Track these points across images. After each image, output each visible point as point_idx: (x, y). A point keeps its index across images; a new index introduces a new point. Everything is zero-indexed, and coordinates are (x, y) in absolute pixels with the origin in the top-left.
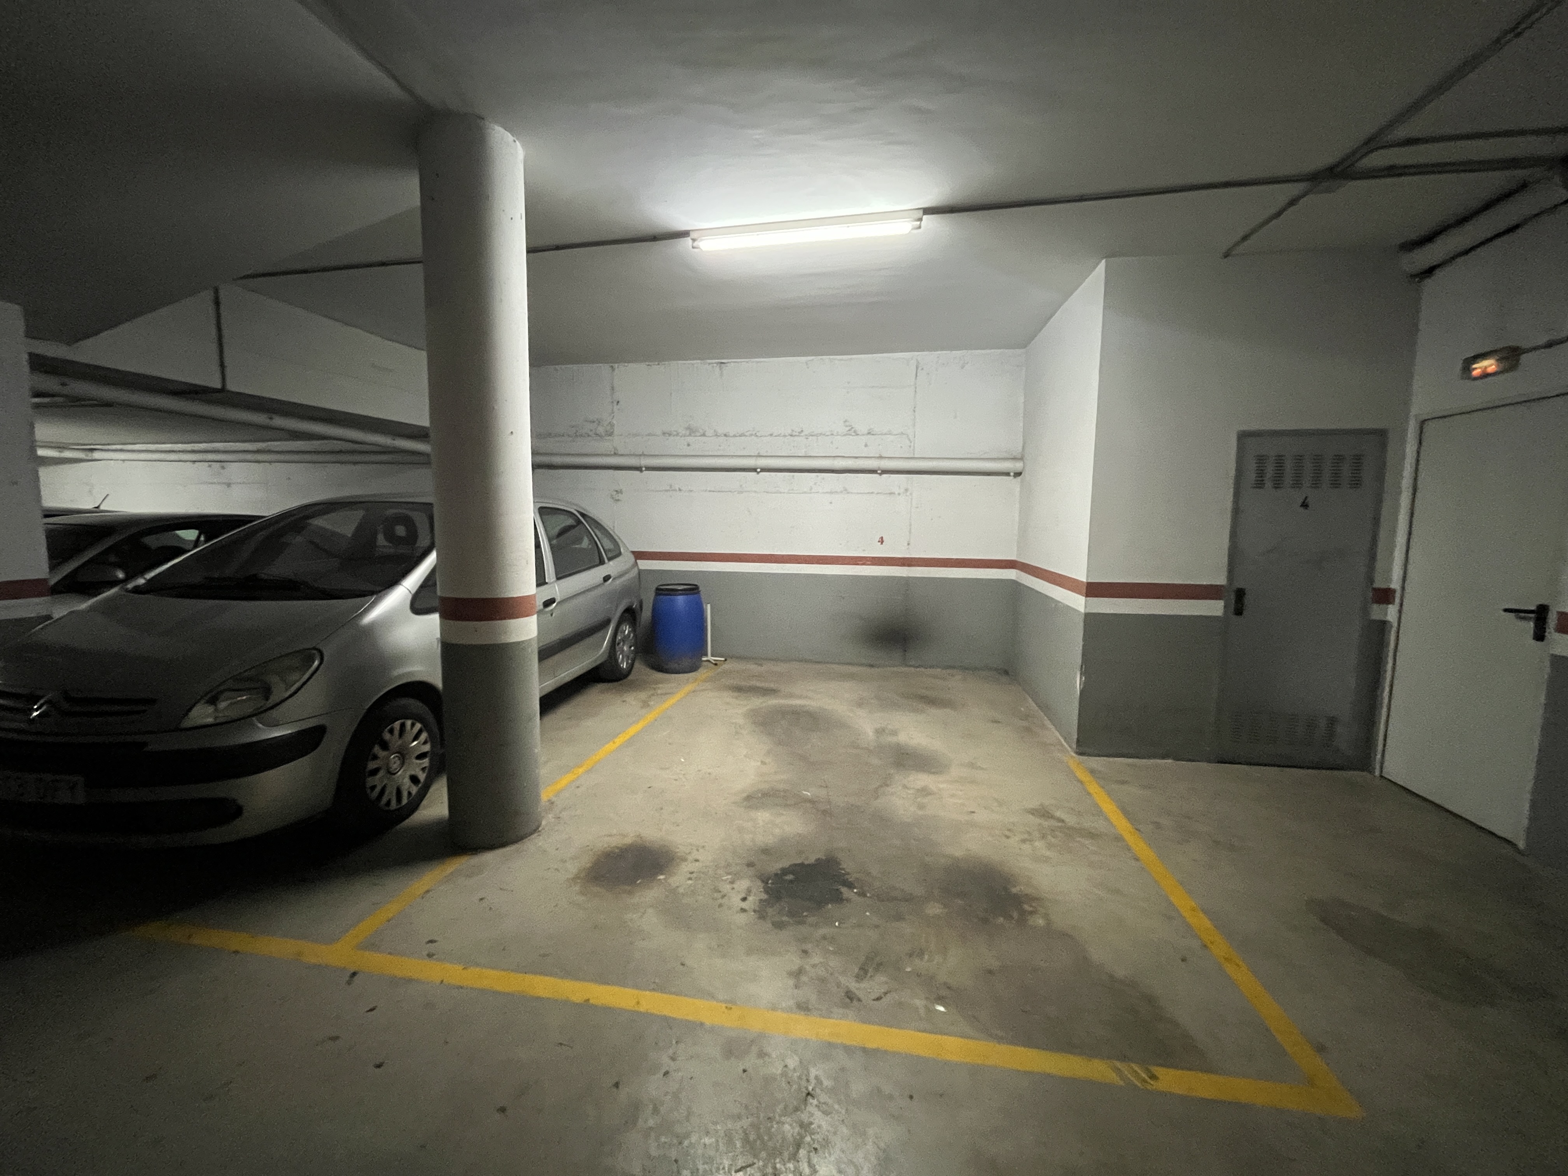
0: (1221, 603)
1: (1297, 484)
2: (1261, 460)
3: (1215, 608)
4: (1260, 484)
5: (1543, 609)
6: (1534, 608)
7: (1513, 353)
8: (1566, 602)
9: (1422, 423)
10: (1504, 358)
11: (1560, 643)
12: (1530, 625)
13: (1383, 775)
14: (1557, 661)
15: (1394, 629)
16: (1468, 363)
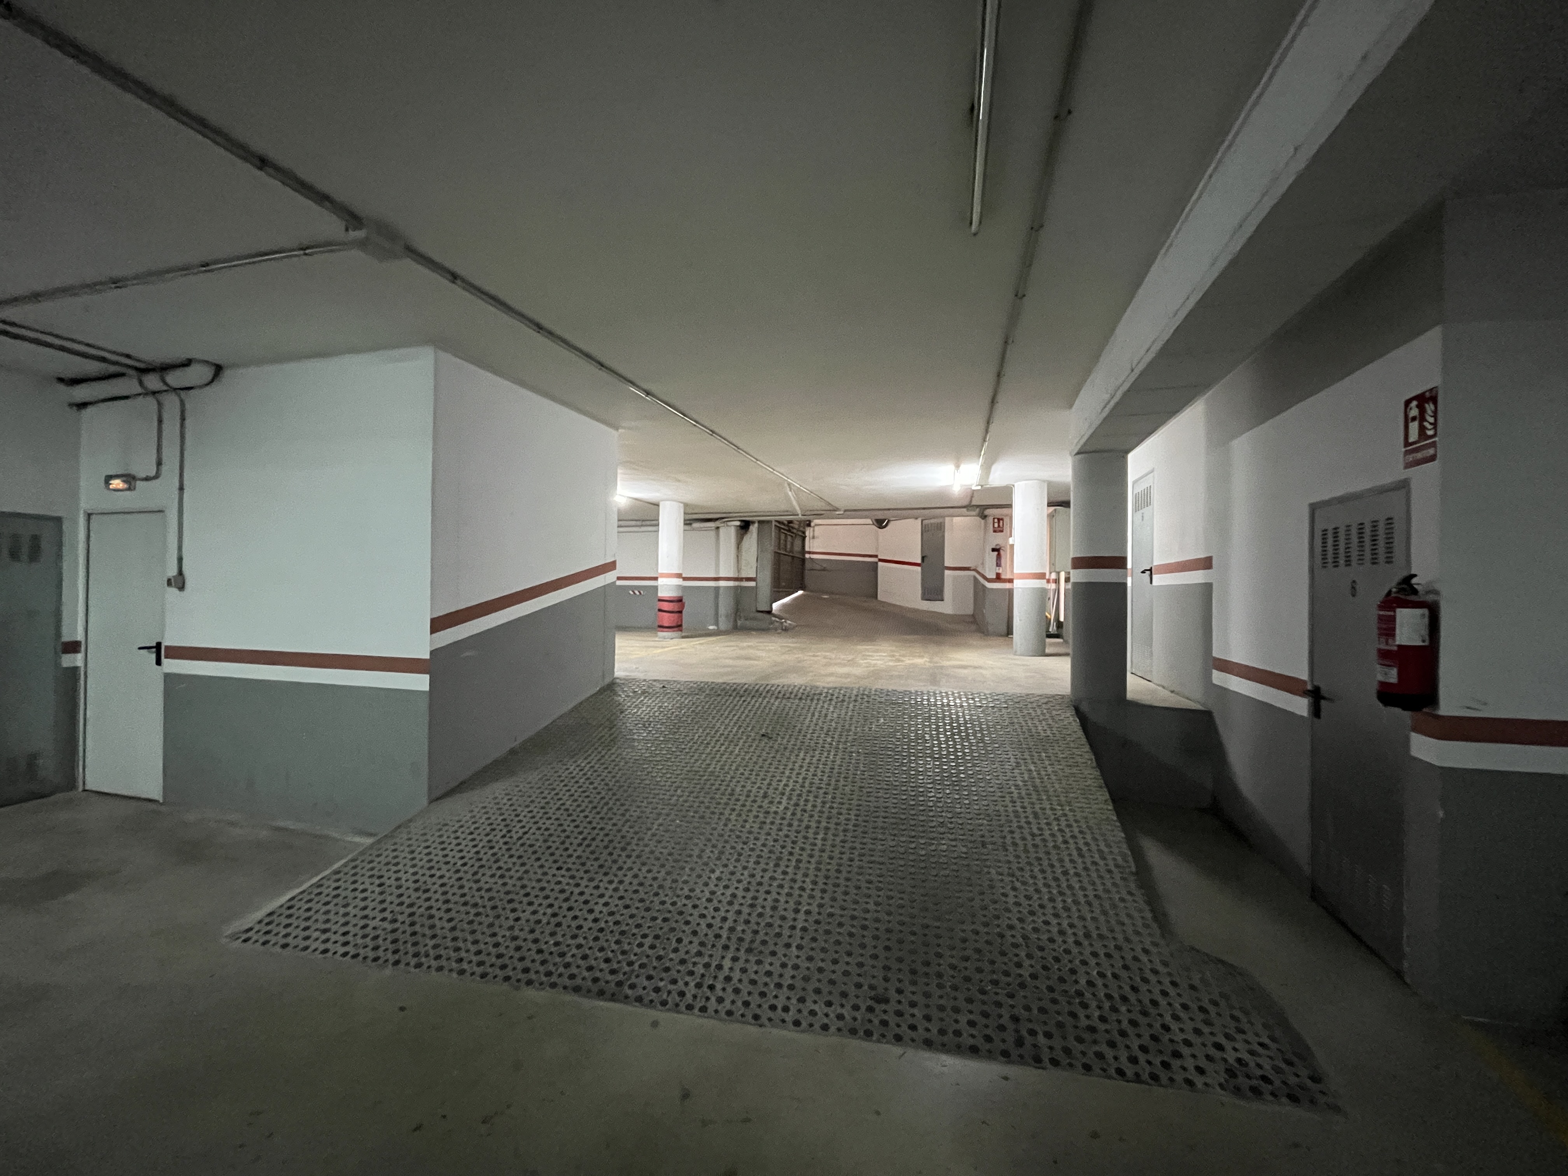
5: (159, 645)
6: (155, 645)
7: (130, 479)
8: (168, 641)
9: (89, 516)
10: (124, 481)
11: (172, 666)
12: (154, 656)
13: (87, 788)
14: (168, 677)
15: (82, 673)
16: (108, 478)
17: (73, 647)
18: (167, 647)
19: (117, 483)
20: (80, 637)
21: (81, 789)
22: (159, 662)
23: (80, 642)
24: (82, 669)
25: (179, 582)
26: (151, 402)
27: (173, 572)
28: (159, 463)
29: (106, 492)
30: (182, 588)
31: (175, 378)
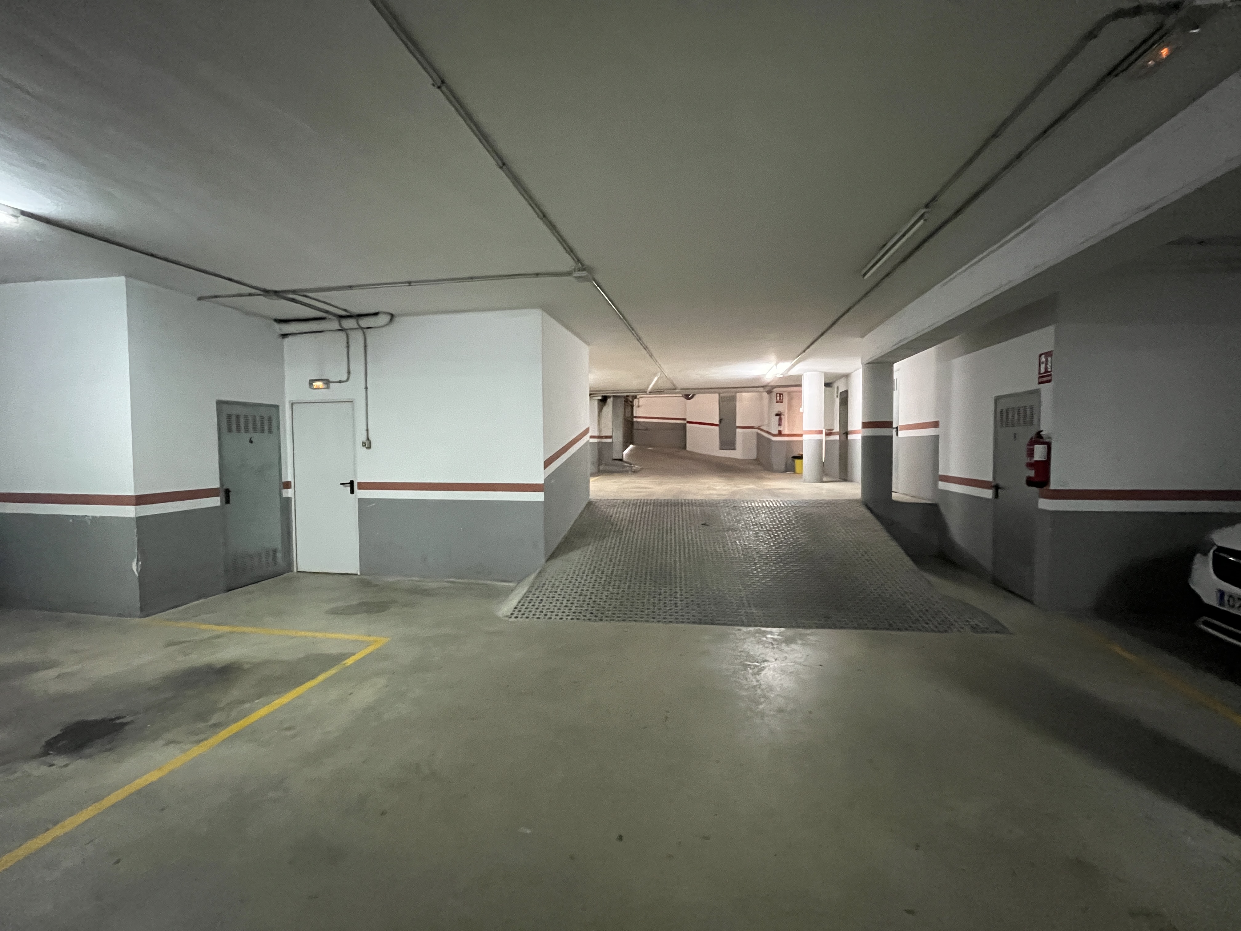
0: (219, 498)
1: (247, 431)
2: (229, 416)
3: (215, 502)
4: (230, 430)
5: (352, 483)
6: (349, 482)
7: (327, 382)
8: (360, 478)
9: (292, 404)
10: (324, 383)
11: (361, 494)
12: (349, 489)
13: (298, 570)
14: (360, 501)
15: (293, 500)
16: (311, 382)
17: (287, 485)
18: (359, 483)
19: (320, 384)
20: (290, 479)
21: (295, 571)
22: (352, 492)
23: (290, 482)
24: (293, 497)
25: (367, 444)
26: (342, 335)
27: (364, 438)
28: (349, 373)
29: (310, 389)
30: (369, 447)
31: (364, 322)
